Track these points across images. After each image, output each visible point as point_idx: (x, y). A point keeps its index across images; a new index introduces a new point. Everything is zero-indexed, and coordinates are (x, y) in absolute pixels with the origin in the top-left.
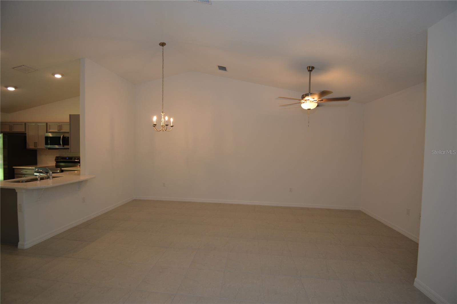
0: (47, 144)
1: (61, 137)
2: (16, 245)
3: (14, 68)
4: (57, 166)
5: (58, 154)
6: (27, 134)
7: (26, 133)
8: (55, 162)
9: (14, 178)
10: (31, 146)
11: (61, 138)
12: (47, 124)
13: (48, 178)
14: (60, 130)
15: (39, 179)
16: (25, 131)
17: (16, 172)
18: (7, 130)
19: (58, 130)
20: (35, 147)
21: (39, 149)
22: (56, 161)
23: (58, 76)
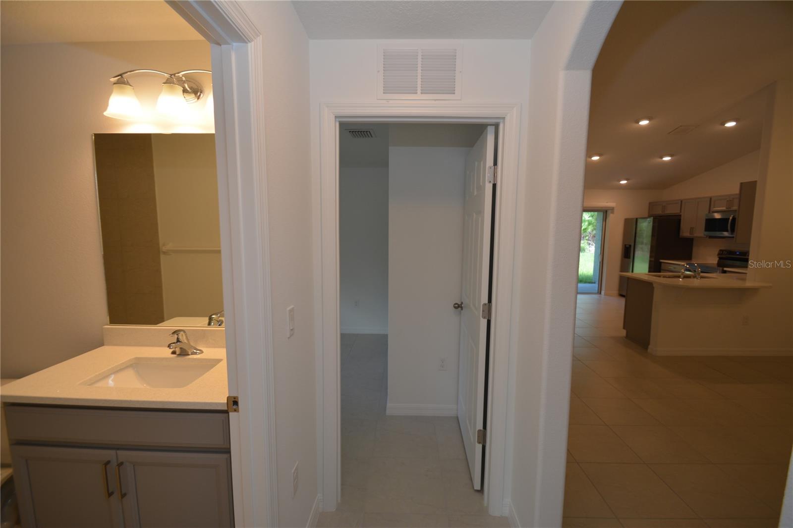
0: (707, 229)
1: (729, 219)
2: (646, 348)
3: (670, 133)
4: (719, 265)
5: (723, 245)
6: (682, 216)
7: (680, 215)
8: (718, 259)
9: (660, 272)
10: (685, 233)
11: (730, 221)
12: (711, 199)
13: (694, 277)
14: (730, 208)
15: (682, 276)
16: (681, 212)
17: (663, 266)
18: (659, 211)
19: (727, 208)
20: (690, 234)
21: (697, 237)
22: (719, 256)
23: (731, 124)
